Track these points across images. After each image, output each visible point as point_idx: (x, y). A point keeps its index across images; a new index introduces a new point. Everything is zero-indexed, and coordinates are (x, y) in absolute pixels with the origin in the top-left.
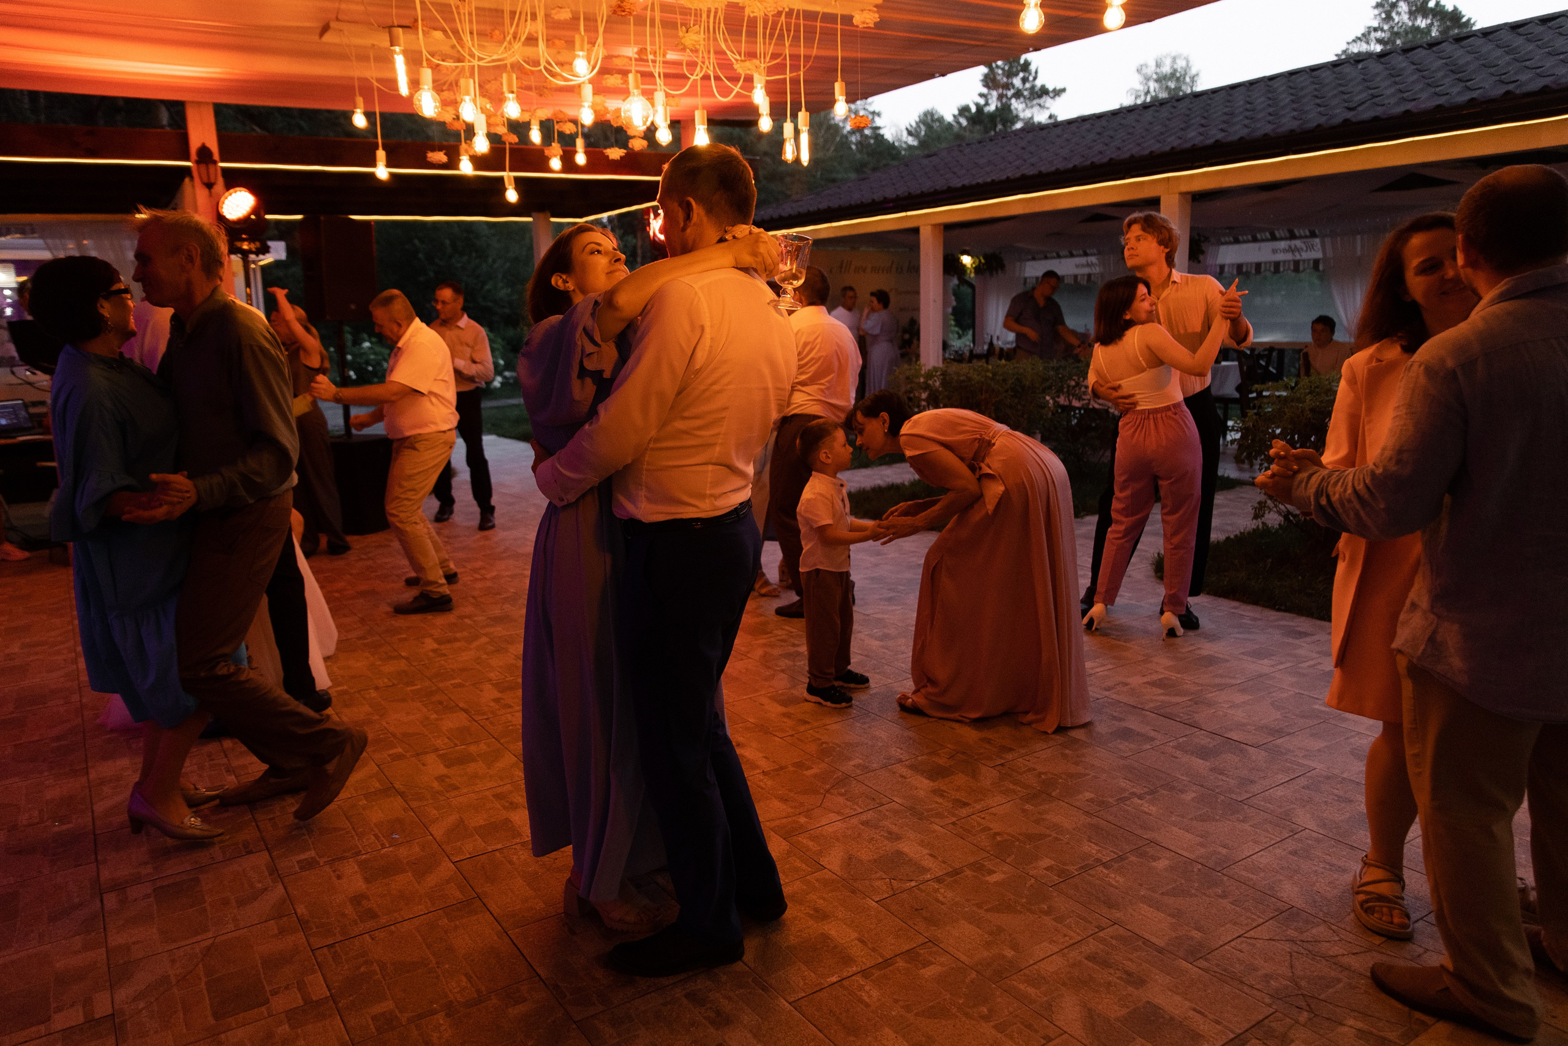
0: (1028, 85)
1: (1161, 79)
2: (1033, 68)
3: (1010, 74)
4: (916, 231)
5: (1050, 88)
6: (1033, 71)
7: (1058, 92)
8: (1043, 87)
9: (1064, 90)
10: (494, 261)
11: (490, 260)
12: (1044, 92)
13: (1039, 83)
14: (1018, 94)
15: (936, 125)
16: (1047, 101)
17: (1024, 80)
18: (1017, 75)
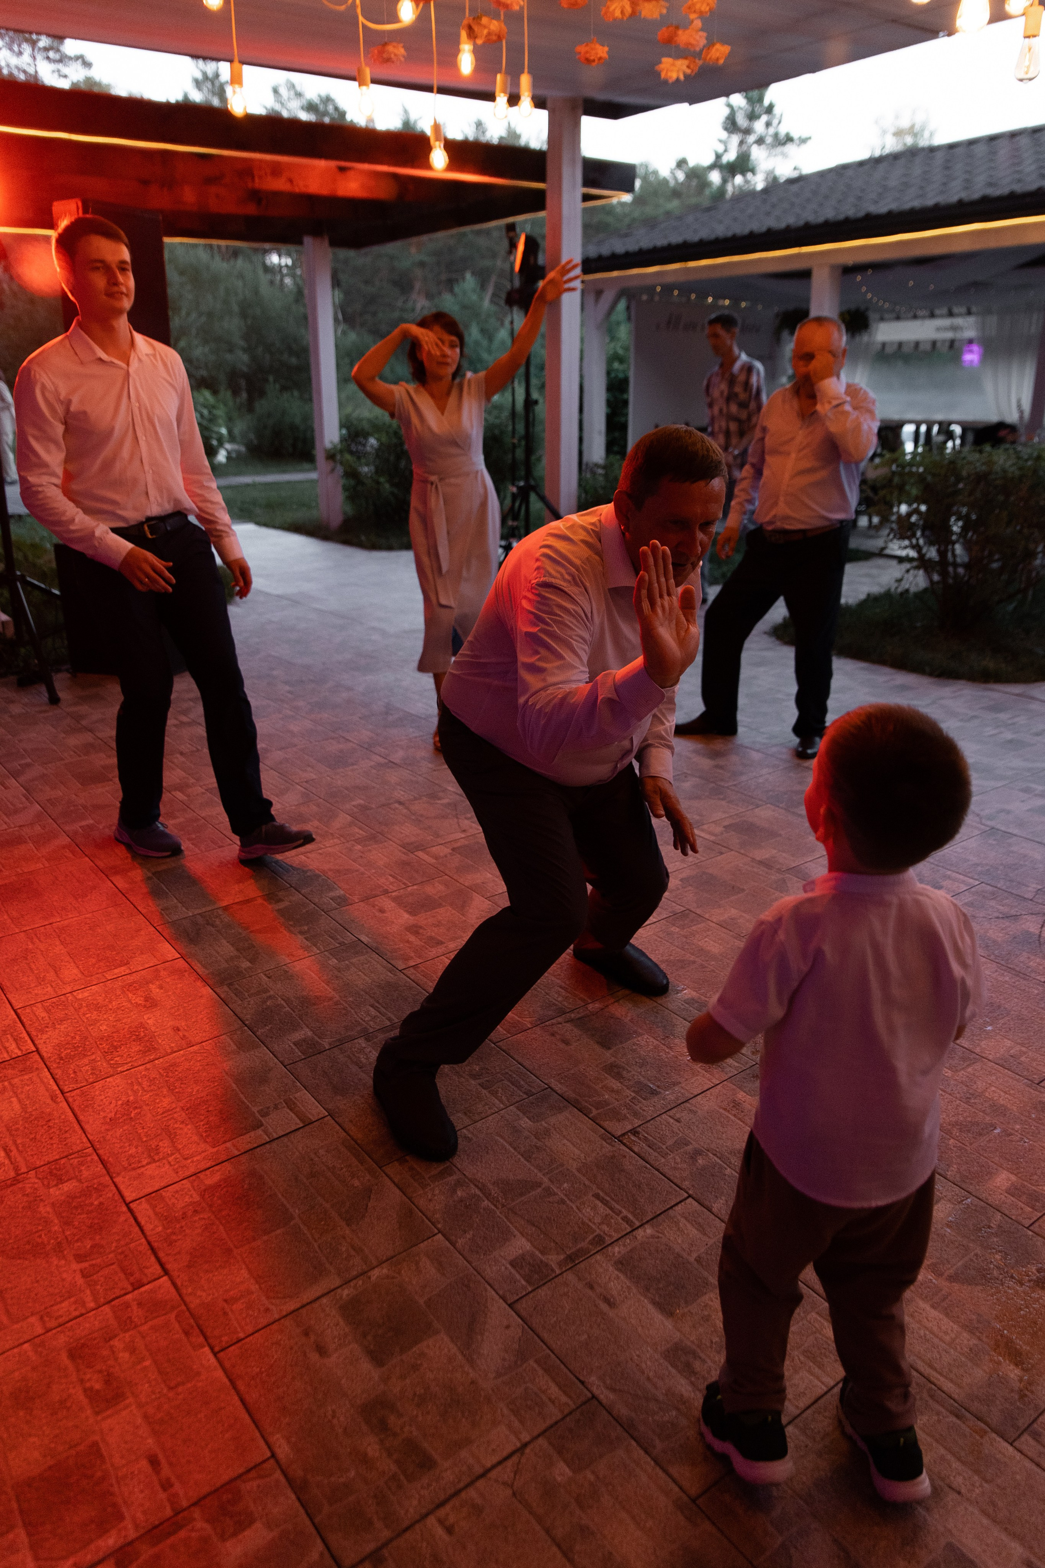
0: (771, 131)
1: (898, 133)
2: (777, 110)
3: (752, 117)
4: (805, 275)
5: (795, 135)
6: (778, 116)
7: (803, 141)
8: (787, 135)
9: (810, 138)
10: (188, 314)
11: (183, 313)
12: (789, 139)
13: (783, 131)
14: (760, 141)
15: (652, 178)
16: (790, 148)
17: (768, 124)
18: (759, 117)
